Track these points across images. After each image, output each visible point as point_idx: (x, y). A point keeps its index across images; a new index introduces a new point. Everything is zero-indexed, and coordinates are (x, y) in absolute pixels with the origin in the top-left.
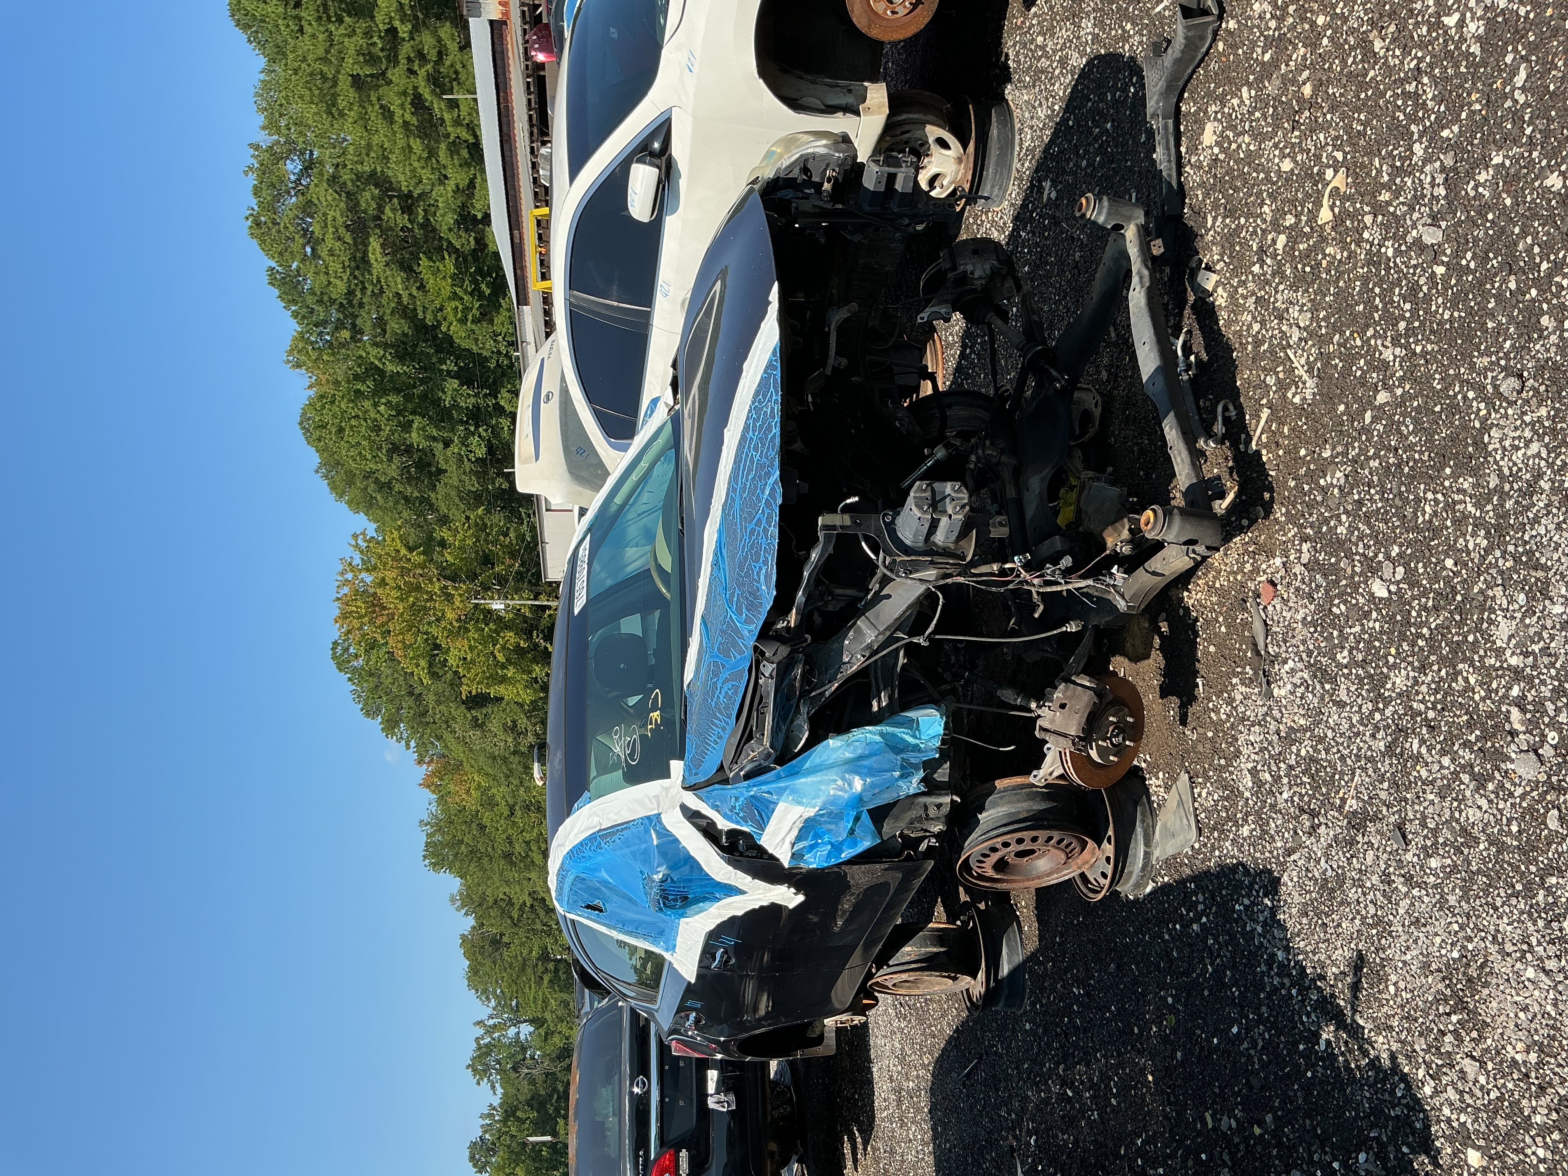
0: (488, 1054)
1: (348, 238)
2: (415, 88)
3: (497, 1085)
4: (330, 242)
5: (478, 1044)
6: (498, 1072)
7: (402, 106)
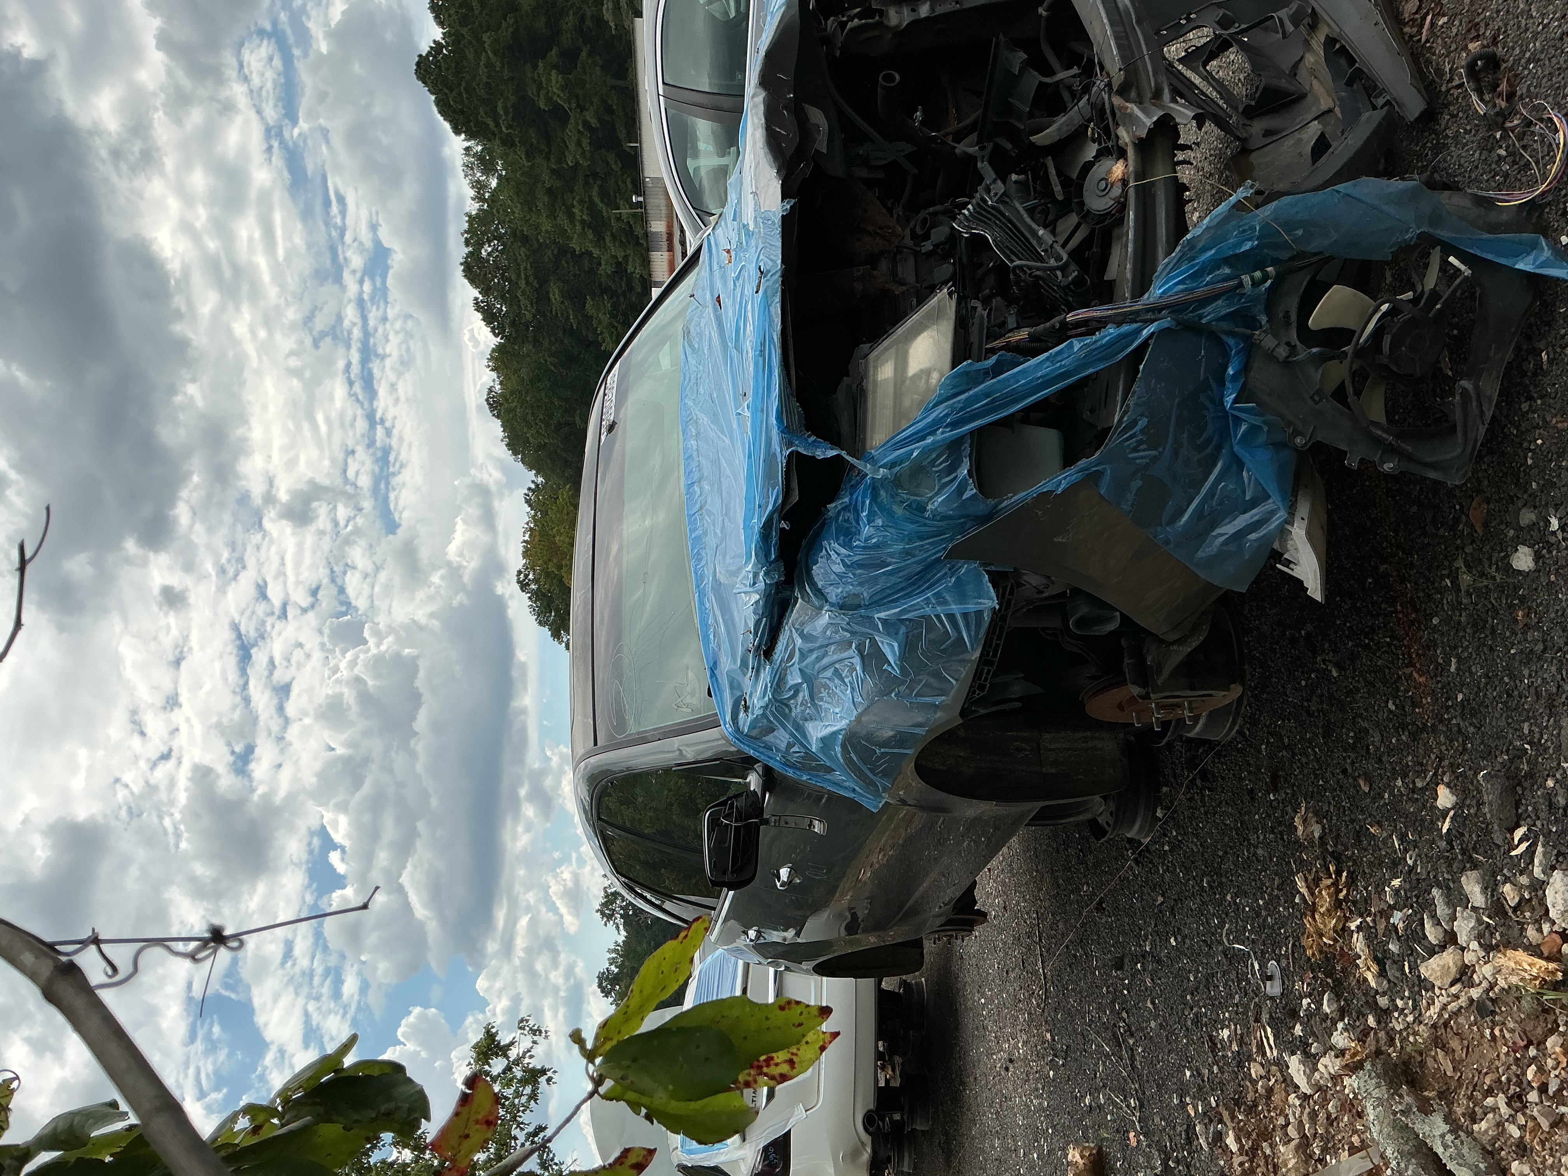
0: (612, 902)
1: (535, 284)
2: (590, 197)
3: (621, 927)
4: (522, 284)
5: (606, 892)
6: (622, 916)
7: (581, 211)
